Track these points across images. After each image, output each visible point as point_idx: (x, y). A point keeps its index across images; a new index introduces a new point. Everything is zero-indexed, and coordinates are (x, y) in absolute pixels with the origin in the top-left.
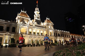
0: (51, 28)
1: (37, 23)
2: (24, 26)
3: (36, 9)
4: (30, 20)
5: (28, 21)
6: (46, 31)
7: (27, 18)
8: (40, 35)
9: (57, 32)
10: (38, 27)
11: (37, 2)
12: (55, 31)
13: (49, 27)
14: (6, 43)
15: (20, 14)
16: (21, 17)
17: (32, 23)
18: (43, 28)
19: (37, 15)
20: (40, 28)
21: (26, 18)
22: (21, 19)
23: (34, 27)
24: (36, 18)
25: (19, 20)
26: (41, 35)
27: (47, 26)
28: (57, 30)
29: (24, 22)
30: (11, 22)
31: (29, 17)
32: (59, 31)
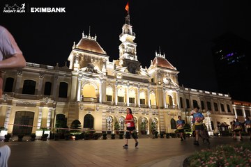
0: (169, 84)
1: (128, 69)
2: (91, 79)
3: (124, 28)
4: (108, 62)
5: (103, 63)
6: (155, 92)
7: (100, 57)
8: (137, 106)
9: (190, 95)
10: (131, 82)
11: (127, 8)
12: (184, 94)
13: (165, 81)
14: (43, 129)
15: (79, 46)
16: (83, 53)
17: (115, 69)
18: (147, 85)
19: (129, 45)
20: (136, 83)
21: (96, 56)
22: (82, 58)
23: (121, 83)
24: (123, 55)
25: (77, 61)
26: (139, 104)
27: (158, 78)
28: (190, 90)
29: (91, 69)
30: (54, 69)
31: (105, 53)
32: (197, 93)
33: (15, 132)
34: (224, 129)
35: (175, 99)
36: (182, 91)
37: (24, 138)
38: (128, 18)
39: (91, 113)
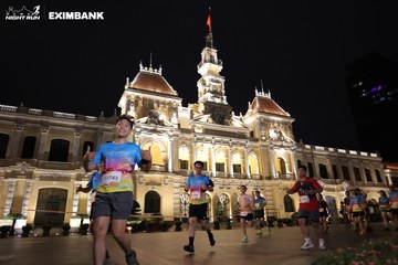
0: (279, 139)
1: (213, 117)
2: (154, 136)
3: (204, 54)
4: (180, 108)
5: (172, 109)
6: (256, 153)
7: (168, 100)
8: (229, 176)
9: (313, 155)
10: (217, 138)
11: (209, 23)
12: (304, 155)
13: (273, 134)
14: (82, 216)
15: (135, 84)
16: (141, 95)
17: (192, 117)
18: (243, 141)
19: (212, 80)
20: (227, 139)
21: (161, 99)
22: (140, 102)
23: (201, 140)
24: (205, 95)
25: (132, 108)
26: (232, 173)
27: (261, 129)
28: (313, 148)
29: (154, 119)
30: (98, 121)
31: (175, 93)
32: (325, 153)
33: (38, 221)
34: (372, 210)
35: (290, 162)
36: (300, 150)
37: (52, 231)
38: (210, 37)
39: (157, 189)
